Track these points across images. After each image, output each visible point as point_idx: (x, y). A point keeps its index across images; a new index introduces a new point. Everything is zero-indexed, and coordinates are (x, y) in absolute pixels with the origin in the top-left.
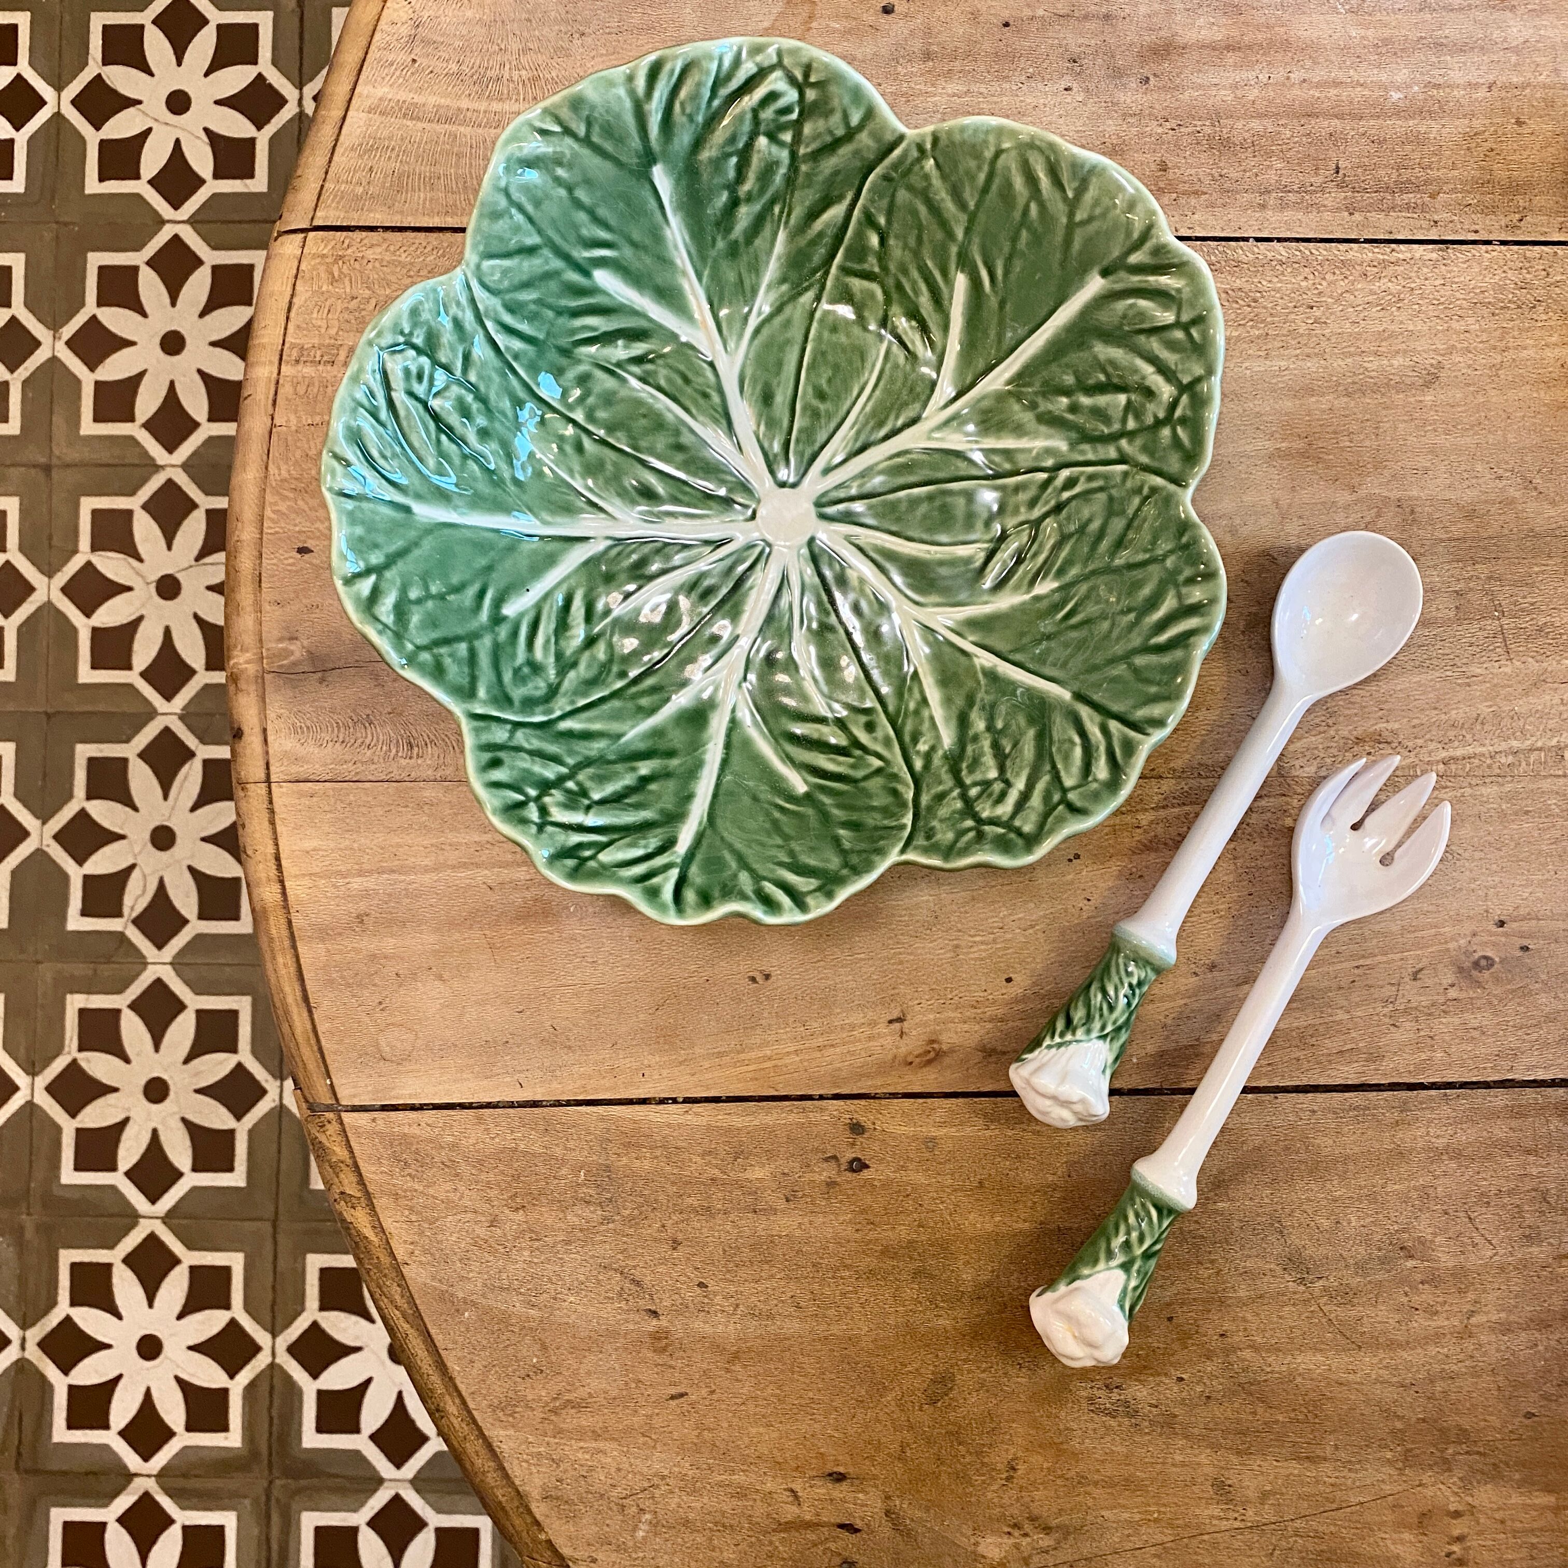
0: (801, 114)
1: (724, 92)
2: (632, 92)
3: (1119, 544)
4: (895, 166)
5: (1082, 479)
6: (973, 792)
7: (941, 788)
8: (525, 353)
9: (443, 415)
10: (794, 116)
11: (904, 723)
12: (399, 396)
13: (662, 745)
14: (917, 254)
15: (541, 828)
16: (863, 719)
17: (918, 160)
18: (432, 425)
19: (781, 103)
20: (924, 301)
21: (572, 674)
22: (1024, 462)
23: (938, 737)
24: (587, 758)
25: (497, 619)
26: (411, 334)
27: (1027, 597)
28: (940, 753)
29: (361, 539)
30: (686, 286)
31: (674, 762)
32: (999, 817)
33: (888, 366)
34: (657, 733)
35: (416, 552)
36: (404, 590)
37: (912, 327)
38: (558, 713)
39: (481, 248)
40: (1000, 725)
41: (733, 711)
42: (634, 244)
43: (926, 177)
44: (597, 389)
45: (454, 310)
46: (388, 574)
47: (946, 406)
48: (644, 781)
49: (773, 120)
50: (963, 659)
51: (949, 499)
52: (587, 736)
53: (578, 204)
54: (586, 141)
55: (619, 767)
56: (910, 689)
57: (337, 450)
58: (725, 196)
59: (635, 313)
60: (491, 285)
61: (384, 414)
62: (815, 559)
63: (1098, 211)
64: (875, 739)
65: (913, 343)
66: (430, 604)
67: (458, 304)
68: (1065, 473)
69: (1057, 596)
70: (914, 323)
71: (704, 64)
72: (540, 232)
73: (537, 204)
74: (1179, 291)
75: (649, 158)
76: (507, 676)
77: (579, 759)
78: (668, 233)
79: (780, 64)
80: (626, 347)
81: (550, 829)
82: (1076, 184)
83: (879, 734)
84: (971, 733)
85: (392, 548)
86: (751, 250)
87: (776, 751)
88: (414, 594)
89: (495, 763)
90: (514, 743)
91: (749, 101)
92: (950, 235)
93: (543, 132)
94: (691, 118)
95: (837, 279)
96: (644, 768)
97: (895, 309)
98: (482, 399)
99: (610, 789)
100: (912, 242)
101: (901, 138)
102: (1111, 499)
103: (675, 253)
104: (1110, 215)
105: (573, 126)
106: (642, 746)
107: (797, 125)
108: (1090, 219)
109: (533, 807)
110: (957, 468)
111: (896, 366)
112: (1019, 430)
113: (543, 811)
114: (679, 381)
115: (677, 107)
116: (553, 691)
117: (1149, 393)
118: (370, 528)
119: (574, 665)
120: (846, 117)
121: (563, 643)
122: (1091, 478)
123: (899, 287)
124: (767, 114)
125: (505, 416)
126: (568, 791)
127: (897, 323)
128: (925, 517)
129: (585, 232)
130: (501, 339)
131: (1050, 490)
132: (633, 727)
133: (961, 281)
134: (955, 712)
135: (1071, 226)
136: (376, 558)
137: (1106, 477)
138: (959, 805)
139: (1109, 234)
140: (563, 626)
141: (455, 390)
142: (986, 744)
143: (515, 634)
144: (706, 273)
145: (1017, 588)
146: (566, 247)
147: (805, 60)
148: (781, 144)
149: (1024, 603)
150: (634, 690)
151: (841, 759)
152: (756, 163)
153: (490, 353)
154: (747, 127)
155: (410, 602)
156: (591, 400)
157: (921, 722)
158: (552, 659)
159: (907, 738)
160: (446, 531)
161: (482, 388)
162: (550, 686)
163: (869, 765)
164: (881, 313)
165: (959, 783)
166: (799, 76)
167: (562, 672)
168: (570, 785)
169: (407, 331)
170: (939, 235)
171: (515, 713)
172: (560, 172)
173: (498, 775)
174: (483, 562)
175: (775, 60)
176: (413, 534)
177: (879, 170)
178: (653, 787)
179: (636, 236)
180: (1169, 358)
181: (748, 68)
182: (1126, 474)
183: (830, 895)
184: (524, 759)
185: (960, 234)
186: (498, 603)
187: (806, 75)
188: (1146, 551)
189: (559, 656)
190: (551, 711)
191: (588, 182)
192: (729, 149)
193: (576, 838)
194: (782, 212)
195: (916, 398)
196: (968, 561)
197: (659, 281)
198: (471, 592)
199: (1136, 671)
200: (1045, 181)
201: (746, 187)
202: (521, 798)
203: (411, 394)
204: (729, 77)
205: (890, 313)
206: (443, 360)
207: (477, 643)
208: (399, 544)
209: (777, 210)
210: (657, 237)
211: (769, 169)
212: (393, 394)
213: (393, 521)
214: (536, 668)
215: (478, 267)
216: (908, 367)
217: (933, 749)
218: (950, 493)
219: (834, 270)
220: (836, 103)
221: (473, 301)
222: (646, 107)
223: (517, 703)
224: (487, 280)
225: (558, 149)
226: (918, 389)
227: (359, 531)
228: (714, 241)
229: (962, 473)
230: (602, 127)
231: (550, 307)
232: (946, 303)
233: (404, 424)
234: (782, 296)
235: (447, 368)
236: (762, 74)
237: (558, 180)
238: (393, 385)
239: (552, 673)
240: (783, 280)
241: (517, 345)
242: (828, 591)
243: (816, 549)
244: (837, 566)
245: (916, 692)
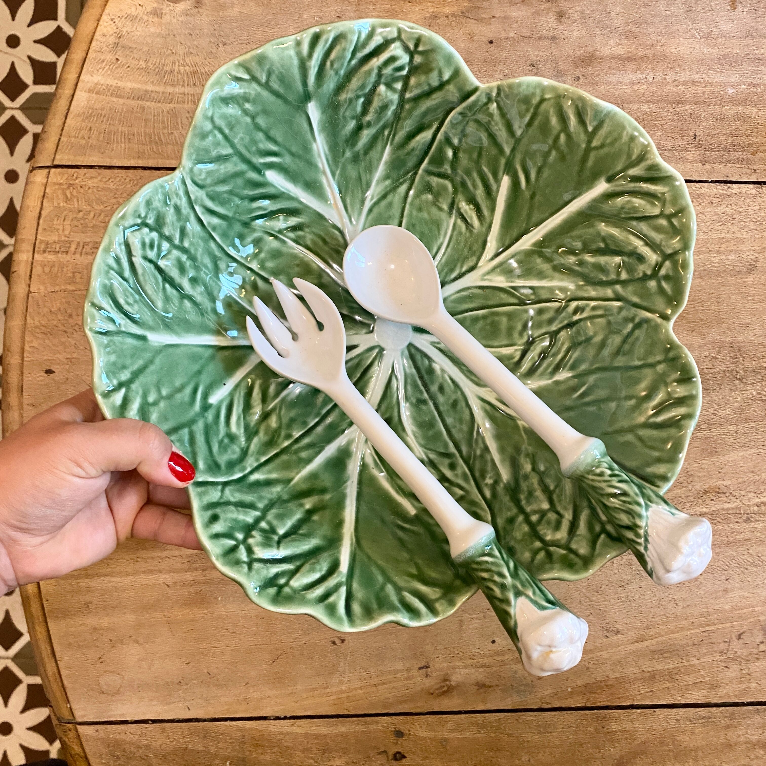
0: (409, 71)
1: (360, 55)
2: (299, 54)
3: (618, 352)
4: (470, 108)
5: (588, 309)
6: (534, 518)
7: (509, 514)
8: (220, 226)
9: (167, 270)
10: (405, 72)
11: (474, 464)
12: (138, 260)
13: (319, 484)
14: (477, 163)
15: (250, 565)
16: (447, 461)
17: (486, 104)
18: (160, 278)
19: (398, 64)
20: (480, 193)
21: (256, 440)
22: (545, 295)
23: (499, 474)
24: (271, 500)
25: (206, 407)
26: (146, 217)
27: (550, 382)
28: (502, 485)
29: (114, 364)
30: (324, 181)
31: (327, 497)
32: (558, 540)
33: (455, 233)
34: (313, 476)
35: (152, 368)
36: (145, 396)
37: (470, 209)
38: (249, 470)
39: (194, 157)
40: (542, 467)
41: (363, 459)
42: (293, 154)
43: (491, 115)
44: (266, 248)
45: (175, 200)
46: (133, 386)
47: (492, 259)
48: (310, 513)
49: (392, 75)
50: (510, 422)
51: (496, 318)
52: (268, 483)
53: (258, 128)
54: (266, 86)
55: (292, 505)
56: (476, 441)
57: (96, 301)
58: (352, 124)
59: (291, 198)
60: (200, 182)
61: (127, 273)
62: (412, 357)
63: (608, 141)
64: (456, 475)
65: (471, 218)
66: (162, 404)
67: (177, 195)
68: (574, 304)
69: (572, 382)
70: (471, 206)
71: (349, 36)
72: (232, 145)
73: (231, 127)
74: (663, 194)
75: (307, 97)
76: (215, 448)
77: (266, 502)
78: (314, 146)
79: (399, 38)
80: (285, 220)
81: (256, 565)
82: (595, 123)
83: (459, 471)
84: (522, 472)
85: (135, 367)
86: (368, 157)
87: (392, 486)
88: (151, 399)
89: (215, 518)
90: (225, 499)
91: (376, 62)
92: (501, 151)
93: (238, 79)
94: (337, 73)
95: (422, 177)
96: (308, 504)
97: (460, 197)
98: (193, 258)
99: (289, 523)
100: (475, 156)
101: (476, 89)
102: (609, 323)
103: (318, 160)
104: (617, 145)
105: (258, 75)
106: (304, 486)
107: (406, 79)
108: (602, 146)
109: (242, 548)
110: (501, 298)
111: (460, 233)
112: (541, 275)
113: (250, 551)
114: (321, 243)
115: (328, 63)
116: (245, 453)
117: (641, 258)
118: (120, 353)
119: (256, 433)
120: (440, 74)
121: (248, 418)
122: (594, 308)
123: (463, 184)
124: (388, 71)
125: (206, 267)
126: (263, 531)
127: (460, 206)
128: (482, 329)
129: (261, 146)
130: (205, 218)
131: (563, 314)
132: (297, 473)
133: (506, 181)
134: (508, 457)
135: (588, 149)
136: (125, 376)
137: (606, 309)
138: (526, 528)
139: (615, 157)
140: (247, 407)
141: (176, 253)
142: (535, 480)
143: (218, 416)
144: (338, 173)
145: (542, 375)
146: (248, 155)
147: (416, 36)
148: (394, 90)
149: (548, 385)
150: (296, 447)
152: (376, 103)
153: (198, 228)
154: (373, 78)
155: (149, 405)
156: (262, 255)
157: (486, 462)
158: (242, 430)
159: (477, 474)
160: (170, 350)
161: (193, 252)
162: (242, 449)
163: (455, 494)
164: (450, 200)
165: (522, 510)
166: (412, 47)
167: (249, 439)
168: (263, 525)
169: (143, 215)
170: (494, 151)
171: (222, 475)
172: (247, 106)
173: (218, 528)
174: (196, 367)
175: (395, 34)
176: (148, 355)
177: (459, 109)
178: (316, 518)
179: (294, 149)
180: (657, 237)
181: (377, 40)
182: (620, 309)
183: (452, 603)
184: (232, 512)
185: (507, 150)
186: (206, 396)
187: (416, 45)
188: (639, 359)
189: (247, 427)
190: (244, 469)
191: (265, 112)
192: (360, 93)
193: (274, 570)
194: (389, 134)
195: (473, 254)
196: (510, 357)
197: (307, 178)
198: (188, 390)
199: (640, 439)
200: (573, 120)
201: (368, 118)
202: (233, 543)
203: (146, 258)
204: (365, 44)
205: (457, 201)
206: (167, 233)
207: (194, 428)
208: (140, 363)
209: (386, 133)
210: (307, 149)
211: (384, 107)
212: (134, 259)
213: (135, 348)
214: (232, 438)
215: (191, 170)
216: (468, 234)
217: (496, 482)
218: (497, 314)
219: (420, 172)
220: (434, 65)
221: (187, 193)
222: (308, 64)
223: (223, 467)
224: (196, 179)
225: (247, 90)
226: (474, 248)
227: (113, 358)
228: (344, 152)
229: (504, 302)
230: (277, 77)
231: (237, 195)
232: (494, 194)
233: (141, 278)
234: (386, 187)
235: (169, 239)
236: (386, 44)
237: (245, 112)
238: (134, 253)
239: (243, 440)
240: (387, 177)
241: (215, 221)
242: (421, 378)
243: (413, 351)
244: (427, 362)
245: (480, 441)
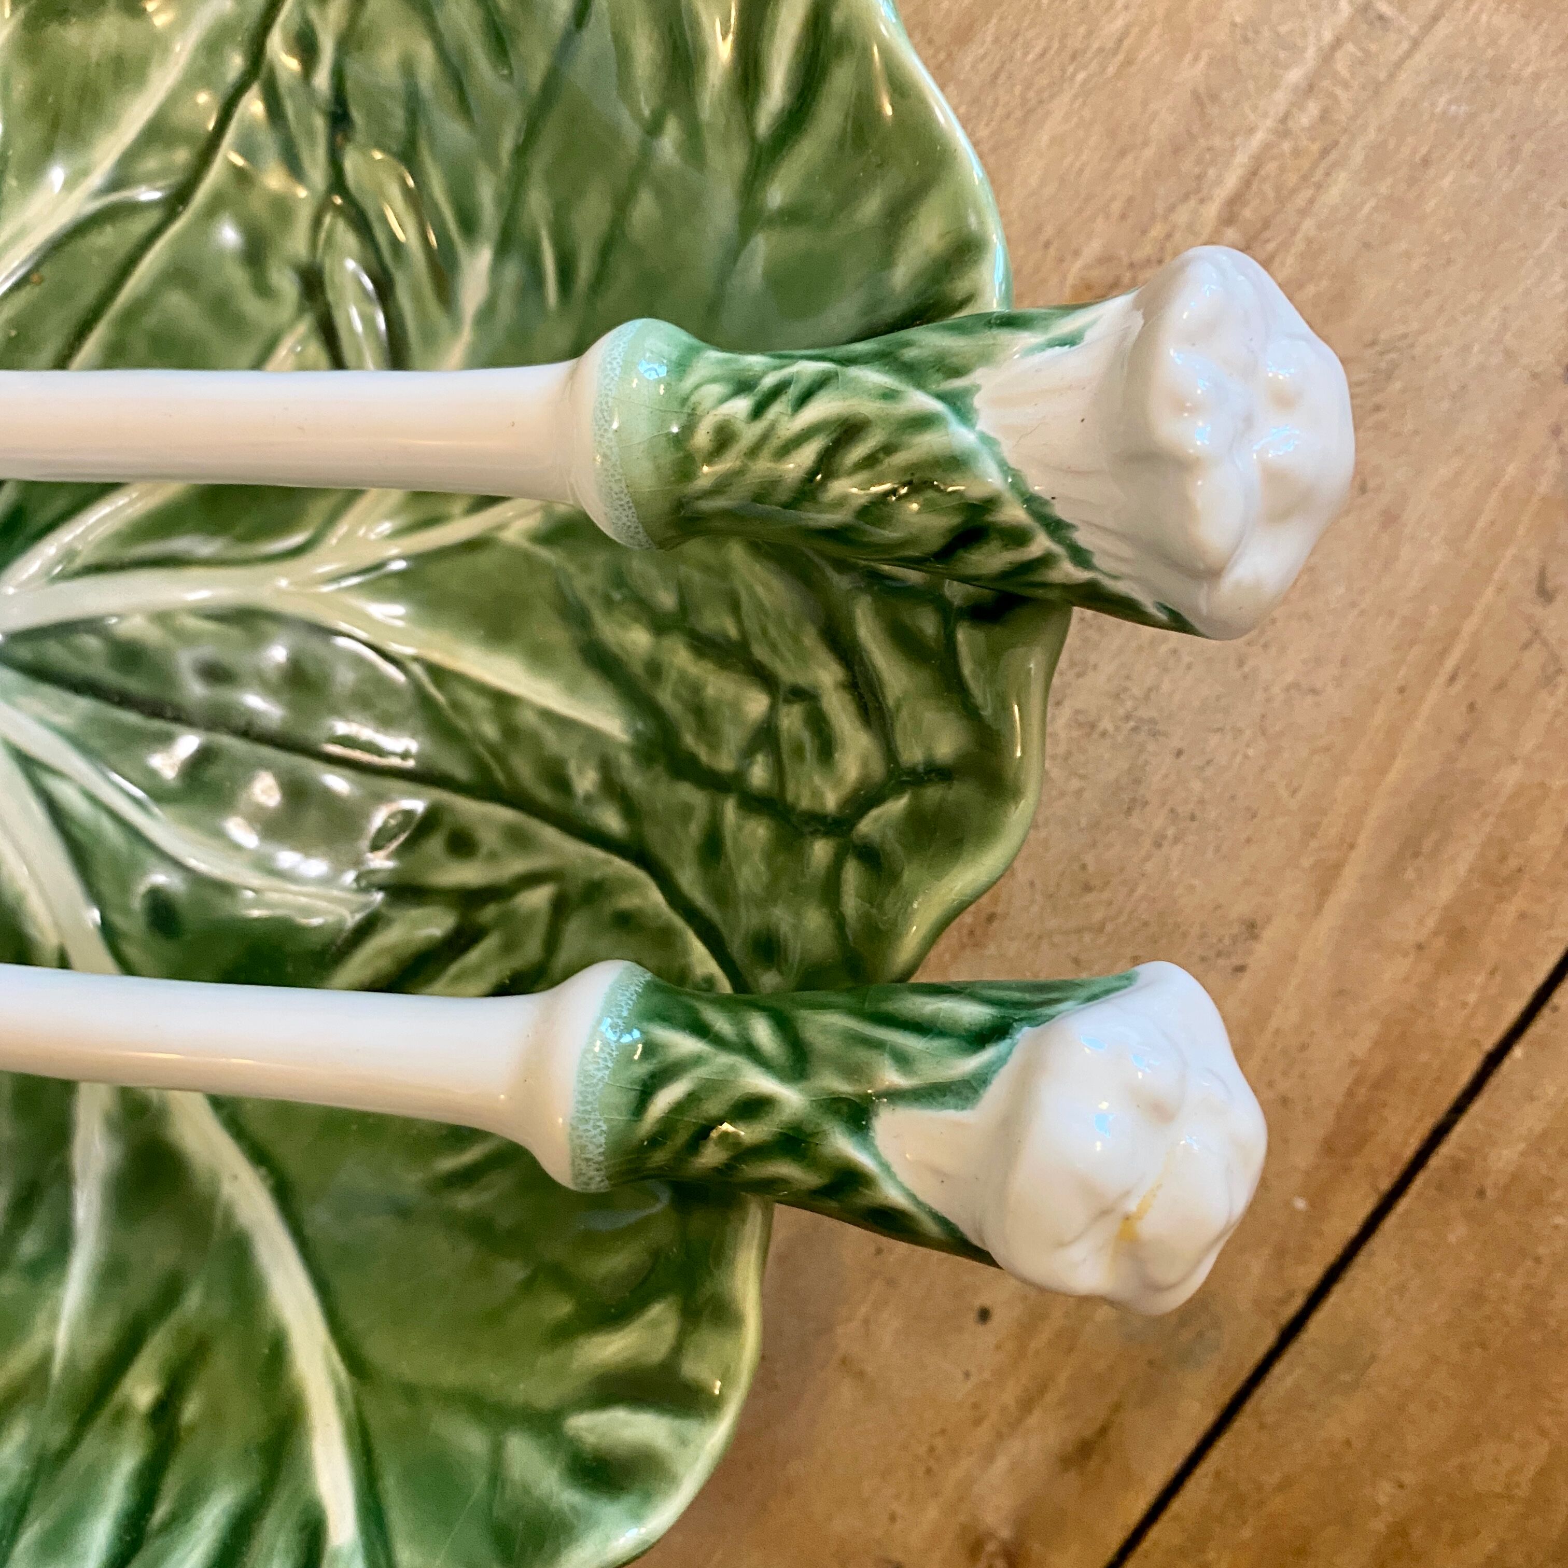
6: (760, 775)
7: (695, 830)
11: (510, 774)
13: (138, 1289)
16: (435, 845)
23: (593, 735)
27: (467, 334)
28: (626, 760)
31: (192, 1303)
32: (859, 781)
34: (111, 1275)
40: (667, 600)
48: (162, 1413)
50: (484, 560)
51: (150, 321)
55: (89, 1450)
56: (456, 705)
64: (493, 856)
68: (278, 43)
69: (512, 272)
83: (489, 839)
84: (637, 669)
96: (144, 1386)
106: (99, 1340)
110: (103, 252)
132: (54, 1319)
134: (572, 663)
138: (760, 830)
142: (681, 657)
151: (474, 956)
157: (535, 739)
159: (545, 795)
163: (530, 917)
165: (716, 783)
178: (189, 1410)
217: (607, 767)
218: (140, 306)
229: (121, 253)
242: (124, 700)
243: (24, 652)
244: (92, 643)
245: (468, 697)
